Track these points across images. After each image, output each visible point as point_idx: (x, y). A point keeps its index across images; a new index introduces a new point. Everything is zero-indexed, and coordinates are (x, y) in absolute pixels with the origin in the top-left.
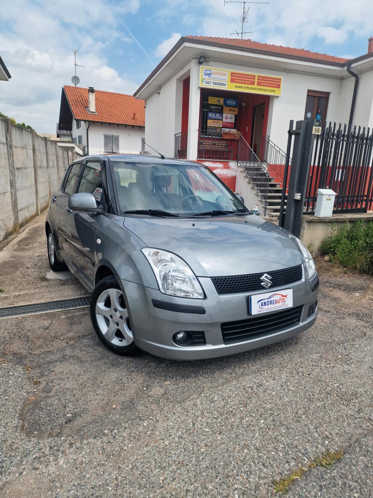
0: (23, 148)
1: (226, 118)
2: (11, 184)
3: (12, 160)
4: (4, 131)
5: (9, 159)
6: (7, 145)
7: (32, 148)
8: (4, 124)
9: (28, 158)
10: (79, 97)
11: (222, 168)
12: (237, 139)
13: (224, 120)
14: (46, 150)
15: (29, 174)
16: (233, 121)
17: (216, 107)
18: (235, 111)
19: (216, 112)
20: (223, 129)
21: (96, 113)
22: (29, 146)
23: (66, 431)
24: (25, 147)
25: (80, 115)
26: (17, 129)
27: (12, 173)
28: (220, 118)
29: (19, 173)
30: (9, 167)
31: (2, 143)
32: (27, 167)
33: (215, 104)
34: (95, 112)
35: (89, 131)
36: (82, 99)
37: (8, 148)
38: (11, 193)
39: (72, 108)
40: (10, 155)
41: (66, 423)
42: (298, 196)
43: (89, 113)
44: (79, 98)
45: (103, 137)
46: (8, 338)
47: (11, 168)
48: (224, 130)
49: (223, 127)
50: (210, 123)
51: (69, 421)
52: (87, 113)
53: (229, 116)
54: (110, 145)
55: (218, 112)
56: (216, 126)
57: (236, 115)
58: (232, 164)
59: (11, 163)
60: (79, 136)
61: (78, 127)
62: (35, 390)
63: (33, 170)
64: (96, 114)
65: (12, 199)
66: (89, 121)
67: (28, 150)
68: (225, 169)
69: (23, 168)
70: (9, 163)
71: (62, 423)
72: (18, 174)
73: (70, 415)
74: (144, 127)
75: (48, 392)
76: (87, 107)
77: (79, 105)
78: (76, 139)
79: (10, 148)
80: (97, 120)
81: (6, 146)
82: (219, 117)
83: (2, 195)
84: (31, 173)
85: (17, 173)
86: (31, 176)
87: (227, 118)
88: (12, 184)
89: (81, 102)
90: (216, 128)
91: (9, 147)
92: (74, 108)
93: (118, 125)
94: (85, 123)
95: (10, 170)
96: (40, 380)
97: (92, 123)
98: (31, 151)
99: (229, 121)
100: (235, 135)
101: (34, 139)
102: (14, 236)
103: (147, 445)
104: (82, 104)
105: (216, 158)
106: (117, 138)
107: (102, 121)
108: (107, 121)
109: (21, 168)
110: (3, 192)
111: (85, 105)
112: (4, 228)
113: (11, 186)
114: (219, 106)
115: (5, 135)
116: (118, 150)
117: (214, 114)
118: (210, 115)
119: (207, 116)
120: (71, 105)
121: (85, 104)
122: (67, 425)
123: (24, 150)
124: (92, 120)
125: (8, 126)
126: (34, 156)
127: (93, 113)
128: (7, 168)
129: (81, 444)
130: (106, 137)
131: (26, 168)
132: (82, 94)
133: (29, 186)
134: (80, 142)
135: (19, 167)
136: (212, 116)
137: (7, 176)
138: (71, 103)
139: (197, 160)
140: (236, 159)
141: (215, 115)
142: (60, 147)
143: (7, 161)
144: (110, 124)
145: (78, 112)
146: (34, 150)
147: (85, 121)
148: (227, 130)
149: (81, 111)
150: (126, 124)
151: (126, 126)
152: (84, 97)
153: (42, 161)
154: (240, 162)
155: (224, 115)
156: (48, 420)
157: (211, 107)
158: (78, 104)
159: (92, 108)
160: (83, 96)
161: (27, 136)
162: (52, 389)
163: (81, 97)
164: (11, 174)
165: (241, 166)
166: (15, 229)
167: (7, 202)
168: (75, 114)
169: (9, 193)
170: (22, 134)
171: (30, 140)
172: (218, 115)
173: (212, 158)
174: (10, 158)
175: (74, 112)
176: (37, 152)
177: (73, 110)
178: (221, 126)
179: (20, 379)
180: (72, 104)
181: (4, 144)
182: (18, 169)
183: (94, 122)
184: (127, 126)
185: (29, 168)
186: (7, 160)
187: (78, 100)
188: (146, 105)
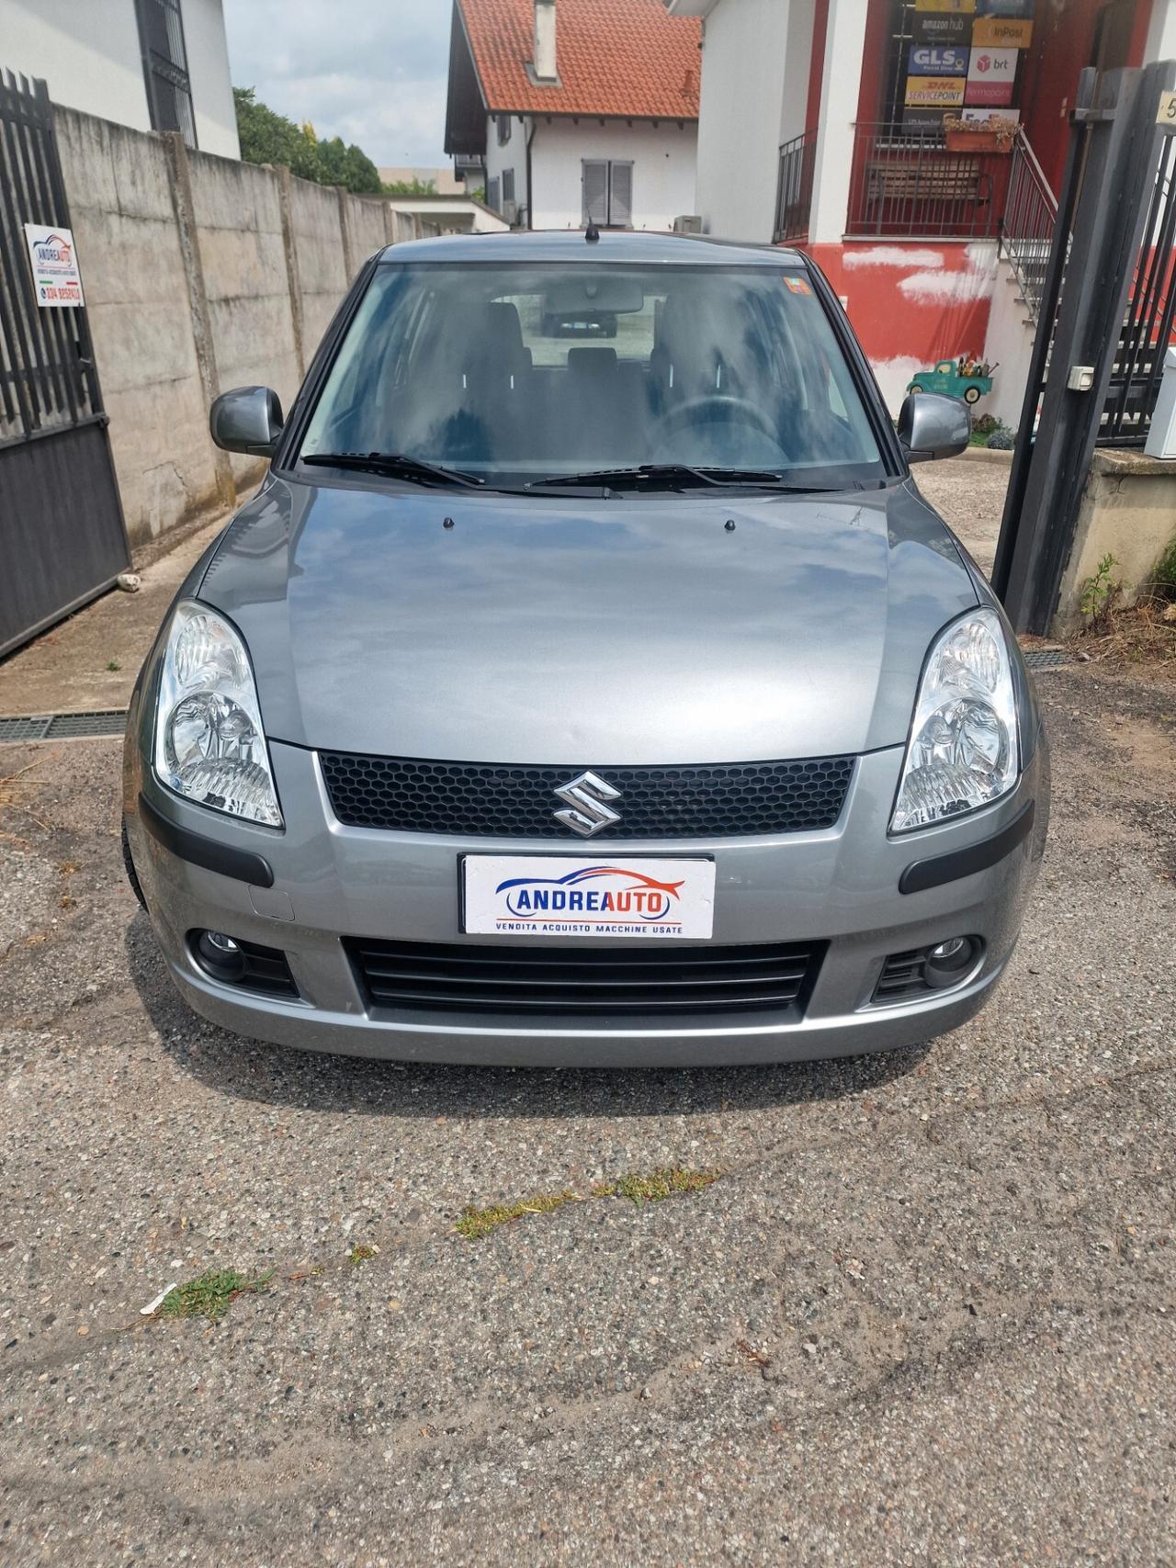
0: (243, 231)
1: (980, 66)
2: (197, 350)
3: (194, 275)
4: (164, 178)
5: (185, 270)
6: (178, 223)
7: (279, 227)
8: (161, 156)
9: (263, 264)
10: (505, 25)
11: (938, 269)
12: (1004, 149)
13: (974, 75)
14: (343, 231)
15: (269, 317)
16: (1008, 75)
17: (943, 25)
18: (1018, 34)
19: (941, 46)
20: (966, 112)
21: (558, 80)
22: (267, 223)
23: (67, 1021)
24: (253, 227)
25: (505, 93)
26: (214, 167)
27: (202, 317)
28: (959, 68)
29: (231, 313)
30: (189, 296)
31: (156, 220)
32: (262, 292)
33: (942, 9)
34: (553, 80)
35: (533, 152)
36: (514, 31)
37: (180, 235)
38: (202, 379)
39: (482, 71)
40: (187, 255)
41: (74, 1004)
42: (1081, 378)
43: (535, 83)
44: (506, 29)
45: (578, 172)
46: (65, 790)
47: (193, 299)
48: (968, 116)
49: (966, 106)
50: (917, 92)
51: (88, 999)
52: (528, 86)
53: (994, 54)
54: (602, 197)
55: (953, 45)
56: (940, 101)
57: (1021, 52)
58: (980, 252)
59: (193, 282)
60: (504, 172)
61: (504, 138)
62: (55, 921)
63: (287, 302)
64: (559, 84)
65: (204, 397)
66: (534, 115)
67: (262, 235)
68: (949, 274)
69: (248, 298)
70: (188, 283)
71: (67, 1002)
72: (227, 318)
73: (94, 988)
74: (696, 121)
75: (80, 930)
76: (529, 61)
77: (503, 58)
78: (495, 183)
79: (187, 234)
80: (560, 110)
81: (172, 229)
82: (954, 65)
83: (167, 387)
84: (280, 312)
85: (220, 315)
86: (279, 323)
87: (987, 67)
88: (201, 352)
89: (511, 43)
90: (935, 112)
91: (183, 228)
92: (486, 70)
93: (630, 120)
94: (521, 121)
95: (192, 308)
96: (78, 900)
97: (545, 123)
98: (278, 240)
99: (992, 76)
100: (995, 133)
101: (284, 198)
102: (215, 514)
103: (230, 1080)
104: (513, 51)
105: (918, 231)
106: (626, 171)
107: (576, 110)
108: (593, 111)
109: (237, 298)
110: (167, 376)
111: (522, 56)
112: (181, 488)
113: (200, 357)
114: (956, 16)
115: (166, 192)
116: (629, 216)
117: (934, 53)
118: (920, 57)
119: (906, 61)
120: (479, 58)
121: (525, 52)
122: (76, 1009)
123: (250, 237)
124: (544, 109)
125: (174, 161)
126: (288, 257)
127: (547, 83)
128: (178, 300)
129: (79, 1054)
130: (590, 170)
131: (256, 297)
132: (516, 13)
133: (272, 356)
134: (509, 194)
135: (231, 294)
136: (926, 60)
137: (181, 326)
138: (477, 51)
139: (844, 242)
140: (996, 231)
141: (940, 57)
142: (406, 217)
143: (178, 279)
144: (602, 120)
145: (498, 83)
146: (287, 235)
147: (521, 115)
148: (981, 115)
149: (509, 78)
150: (657, 114)
151: (655, 122)
152: (520, 24)
153: (323, 272)
154: (1008, 240)
155: (976, 55)
156: (38, 993)
157: (926, 25)
158: (501, 52)
159: (547, 66)
160: (518, 19)
161: (257, 191)
162: (92, 923)
163: (512, 23)
164: (195, 318)
165: (1008, 261)
166: (220, 493)
167: (186, 407)
168: (488, 91)
169: (195, 380)
170: (239, 182)
171: (273, 204)
172: (949, 57)
173: (902, 230)
174: (189, 268)
175: (486, 84)
176: (301, 243)
177: (484, 78)
178: (959, 101)
179: (32, 892)
180: (483, 56)
181: (164, 222)
182: (226, 301)
183: (549, 117)
184: (660, 124)
185: (269, 296)
186: (182, 274)
187: (501, 38)
188: (704, 35)
